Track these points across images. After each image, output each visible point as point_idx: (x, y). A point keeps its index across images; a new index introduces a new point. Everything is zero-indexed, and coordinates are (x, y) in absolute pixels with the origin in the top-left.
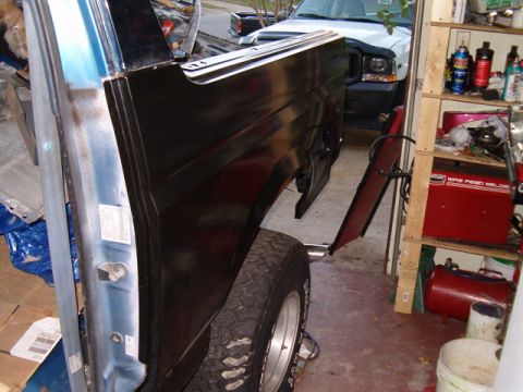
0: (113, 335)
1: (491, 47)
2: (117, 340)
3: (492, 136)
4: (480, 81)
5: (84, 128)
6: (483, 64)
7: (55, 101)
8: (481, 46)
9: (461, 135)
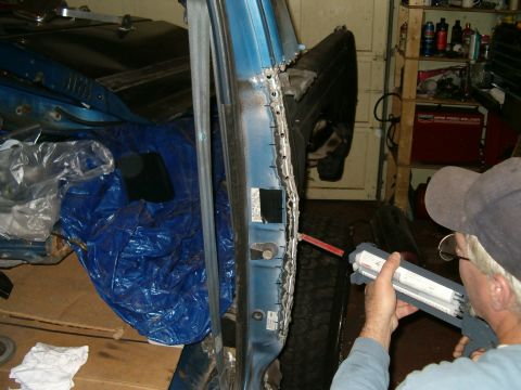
0: (255, 313)
1: (446, 22)
3: (451, 84)
4: (440, 47)
6: (442, 34)
8: (439, 21)
9: (432, 86)
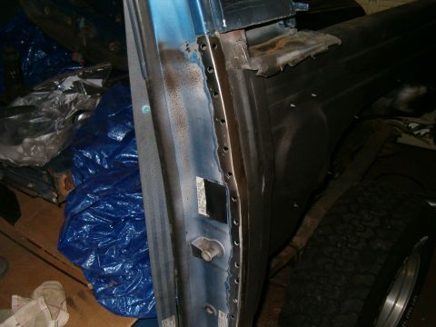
0: (207, 307)
2: (210, 312)
5: (179, 93)
7: (144, 64)
